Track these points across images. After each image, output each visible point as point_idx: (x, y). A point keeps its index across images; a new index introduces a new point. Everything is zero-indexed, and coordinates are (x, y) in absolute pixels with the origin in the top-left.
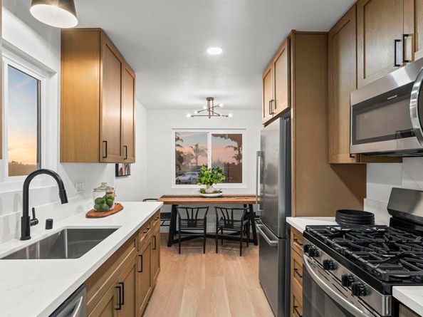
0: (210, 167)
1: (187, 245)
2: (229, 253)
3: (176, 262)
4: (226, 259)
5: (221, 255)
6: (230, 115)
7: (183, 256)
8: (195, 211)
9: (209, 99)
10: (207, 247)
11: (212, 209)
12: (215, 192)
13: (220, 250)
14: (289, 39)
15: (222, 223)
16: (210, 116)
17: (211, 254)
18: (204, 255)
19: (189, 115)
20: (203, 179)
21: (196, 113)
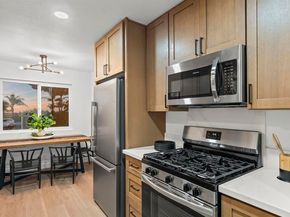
0: (40, 114)
1: (20, 185)
2: (63, 183)
3: (12, 204)
4: (62, 189)
5: (56, 187)
6: (62, 73)
7: (18, 196)
8: (30, 153)
9: (42, 57)
10: (42, 182)
11: (46, 150)
12: (47, 135)
13: (54, 183)
14: (123, 22)
15: (56, 160)
16: (43, 71)
17: (47, 187)
18: (40, 191)
19: (22, 68)
20: (35, 124)
21: (28, 67)
